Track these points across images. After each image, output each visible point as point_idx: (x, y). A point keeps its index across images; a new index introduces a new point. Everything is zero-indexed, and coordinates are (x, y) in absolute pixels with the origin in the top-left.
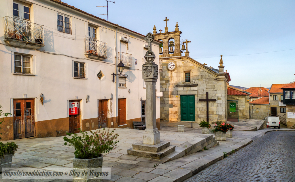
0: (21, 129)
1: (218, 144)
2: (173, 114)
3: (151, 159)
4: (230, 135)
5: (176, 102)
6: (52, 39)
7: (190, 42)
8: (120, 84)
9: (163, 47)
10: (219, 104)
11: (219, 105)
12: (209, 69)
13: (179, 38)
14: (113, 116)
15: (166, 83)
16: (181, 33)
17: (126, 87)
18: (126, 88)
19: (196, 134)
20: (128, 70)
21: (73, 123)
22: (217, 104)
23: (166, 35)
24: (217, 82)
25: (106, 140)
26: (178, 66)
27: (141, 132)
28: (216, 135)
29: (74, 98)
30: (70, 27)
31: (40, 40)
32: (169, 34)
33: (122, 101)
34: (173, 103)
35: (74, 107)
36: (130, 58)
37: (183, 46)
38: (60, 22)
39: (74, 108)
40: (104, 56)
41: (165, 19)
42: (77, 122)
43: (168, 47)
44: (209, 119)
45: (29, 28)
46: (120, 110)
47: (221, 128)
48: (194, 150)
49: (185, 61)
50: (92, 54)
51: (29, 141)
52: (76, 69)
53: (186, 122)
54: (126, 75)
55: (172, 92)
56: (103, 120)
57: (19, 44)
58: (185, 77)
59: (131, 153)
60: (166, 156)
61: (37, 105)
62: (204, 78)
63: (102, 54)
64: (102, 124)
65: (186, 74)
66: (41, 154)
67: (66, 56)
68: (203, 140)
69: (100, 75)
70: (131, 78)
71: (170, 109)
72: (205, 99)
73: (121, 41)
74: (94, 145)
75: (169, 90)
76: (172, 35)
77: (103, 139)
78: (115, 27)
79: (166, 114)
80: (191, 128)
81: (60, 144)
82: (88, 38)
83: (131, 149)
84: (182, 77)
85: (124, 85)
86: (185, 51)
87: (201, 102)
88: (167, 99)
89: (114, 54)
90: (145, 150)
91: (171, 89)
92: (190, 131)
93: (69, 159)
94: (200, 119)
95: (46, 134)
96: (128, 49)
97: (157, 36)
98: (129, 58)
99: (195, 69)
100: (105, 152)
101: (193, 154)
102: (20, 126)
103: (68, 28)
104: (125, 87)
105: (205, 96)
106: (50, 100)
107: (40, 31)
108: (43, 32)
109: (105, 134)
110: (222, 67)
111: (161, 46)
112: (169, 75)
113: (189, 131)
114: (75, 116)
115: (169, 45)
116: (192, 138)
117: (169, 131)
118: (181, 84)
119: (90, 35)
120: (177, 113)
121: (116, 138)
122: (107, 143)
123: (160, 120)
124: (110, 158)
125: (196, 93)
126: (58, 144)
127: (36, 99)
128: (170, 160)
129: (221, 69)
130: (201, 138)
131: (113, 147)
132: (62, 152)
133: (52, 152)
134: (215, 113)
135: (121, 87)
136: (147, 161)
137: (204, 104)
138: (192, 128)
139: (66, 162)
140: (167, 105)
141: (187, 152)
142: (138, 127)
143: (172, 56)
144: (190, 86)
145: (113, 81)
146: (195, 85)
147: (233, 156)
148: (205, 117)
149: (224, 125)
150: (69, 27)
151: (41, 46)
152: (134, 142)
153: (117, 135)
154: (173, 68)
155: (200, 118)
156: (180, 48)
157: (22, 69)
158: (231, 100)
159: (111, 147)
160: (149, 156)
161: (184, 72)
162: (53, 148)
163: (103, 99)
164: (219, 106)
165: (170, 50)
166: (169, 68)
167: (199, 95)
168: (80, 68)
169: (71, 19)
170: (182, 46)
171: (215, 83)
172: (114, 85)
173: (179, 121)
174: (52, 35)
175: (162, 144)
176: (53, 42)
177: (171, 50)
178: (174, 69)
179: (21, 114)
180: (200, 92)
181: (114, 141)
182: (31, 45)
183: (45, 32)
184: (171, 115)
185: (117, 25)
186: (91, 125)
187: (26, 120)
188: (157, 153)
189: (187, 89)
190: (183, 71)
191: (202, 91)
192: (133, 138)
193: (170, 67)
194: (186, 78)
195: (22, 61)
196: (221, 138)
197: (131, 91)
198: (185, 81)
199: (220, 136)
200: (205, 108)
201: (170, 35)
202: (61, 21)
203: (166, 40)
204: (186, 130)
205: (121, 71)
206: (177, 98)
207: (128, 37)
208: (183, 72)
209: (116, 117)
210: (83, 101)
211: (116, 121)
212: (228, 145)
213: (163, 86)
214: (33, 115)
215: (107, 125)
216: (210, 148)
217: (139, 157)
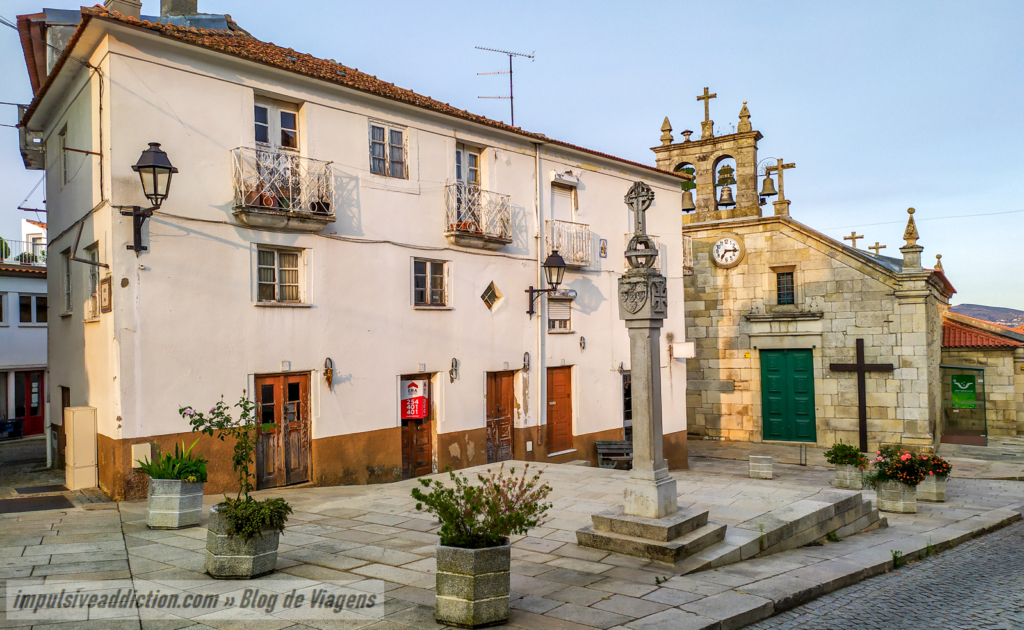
0: (276, 459)
1: (884, 524)
2: (734, 417)
3: (647, 560)
4: (938, 494)
5: (744, 375)
6: (355, 197)
7: (792, 166)
8: (554, 321)
9: (694, 186)
10: (904, 383)
11: (906, 386)
12: (864, 258)
13: (751, 155)
14: (532, 423)
15: (707, 308)
16: (758, 136)
17: (573, 329)
18: (573, 333)
19: (802, 490)
20: (578, 276)
21: (412, 442)
22: (897, 383)
23: (708, 148)
24: (896, 305)
25: (518, 499)
26: (748, 251)
27: (620, 476)
28: (879, 495)
29: (416, 370)
30: (404, 157)
31: (324, 203)
32: (718, 142)
33: (559, 376)
34: (734, 378)
35: (414, 396)
36: (584, 237)
37: (768, 182)
38: (377, 147)
39: (415, 399)
40: (501, 237)
41: (702, 94)
42: (425, 440)
43: (715, 187)
44: (868, 434)
45: (294, 173)
46: (554, 403)
47: (897, 468)
48: (790, 540)
49: (774, 233)
50: (466, 234)
51: (298, 496)
52: (419, 282)
53: (783, 445)
54: (571, 291)
55: (731, 338)
56: (500, 437)
57: (269, 221)
58: (774, 287)
59: (588, 541)
60: (694, 553)
61: (316, 393)
62: (845, 290)
63: (496, 232)
64: (499, 446)
65: (778, 278)
66: (338, 532)
67: (393, 243)
68: (825, 511)
69: (490, 296)
70: (586, 301)
71: (725, 398)
72: (851, 362)
73: (554, 184)
74: (489, 513)
75: (720, 332)
76: (727, 146)
77: (510, 497)
78: (535, 144)
79: (709, 417)
80: (801, 465)
81: (382, 506)
82: (455, 187)
83: (587, 528)
84: (765, 287)
85: (564, 323)
86: (775, 198)
87: (836, 373)
88: (712, 363)
89: (534, 227)
90: (630, 535)
91: (725, 329)
92: (795, 475)
93: (414, 551)
94: (832, 435)
95: (341, 475)
96: (577, 209)
97: (675, 152)
98: (579, 236)
99: (812, 258)
100: (516, 533)
101: (788, 552)
102: (271, 451)
103: (397, 162)
104: (567, 331)
105: (853, 352)
106: (351, 376)
107: (323, 178)
108: (332, 179)
109: (515, 485)
110: (913, 248)
111: (688, 185)
112: (720, 281)
113: (791, 475)
114: (418, 422)
115: (717, 179)
116: (786, 502)
117: (718, 474)
118: (763, 311)
119: (459, 176)
120: (750, 413)
121: (544, 496)
122: (521, 509)
123: (689, 434)
124: (526, 553)
125: (817, 341)
126: (377, 506)
127: (313, 373)
128: (708, 567)
129: (909, 256)
130: (820, 503)
131: (538, 520)
132: (393, 530)
133: (367, 528)
134: (891, 413)
135: (557, 329)
136: (637, 566)
137: (849, 383)
138: (805, 465)
139: (409, 557)
140: (714, 385)
141: (766, 545)
142: (613, 458)
143: (728, 218)
144: (794, 318)
145: (531, 312)
146: (813, 315)
147: (929, 565)
148: (852, 428)
149: (907, 460)
150: (401, 156)
151: (325, 223)
152: (598, 508)
153: (547, 488)
154: (731, 258)
155: (835, 430)
156: (755, 189)
157: (277, 290)
158: (956, 364)
159: (532, 519)
160: (643, 552)
161: (771, 271)
162: (368, 518)
163: (501, 369)
164: (908, 389)
165: (722, 195)
166: (718, 260)
167: (828, 352)
168: (432, 278)
169: (406, 134)
170: (764, 181)
171: (889, 305)
172: (536, 325)
173: (758, 438)
174: (357, 186)
175: (684, 516)
176: (358, 207)
177: (725, 197)
178: (736, 261)
179: (275, 416)
180: (834, 341)
181: (540, 503)
182: (301, 221)
183: (336, 180)
184: (728, 417)
185: (543, 138)
186: (466, 450)
187: (288, 434)
188: (665, 544)
189: (783, 328)
190: (767, 266)
191: (841, 336)
192: (596, 496)
193: (721, 252)
194: (779, 289)
195: (276, 267)
196: (900, 505)
197: (586, 341)
198: (775, 302)
199: (895, 498)
200: (852, 395)
201: (719, 146)
202: (380, 144)
203: (708, 165)
204: (779, 471)
205: (554, 280)
206: (747, 360)
207: (576, 172)
208: (767, 270)
209: (542, 426)
210: (441, 378)
211: (541, 438)
212: (919, 528)
213: (698, 321)
214: (306, 419)
215: (513, 452)
216: (852, 535)
217: (611, 552)
